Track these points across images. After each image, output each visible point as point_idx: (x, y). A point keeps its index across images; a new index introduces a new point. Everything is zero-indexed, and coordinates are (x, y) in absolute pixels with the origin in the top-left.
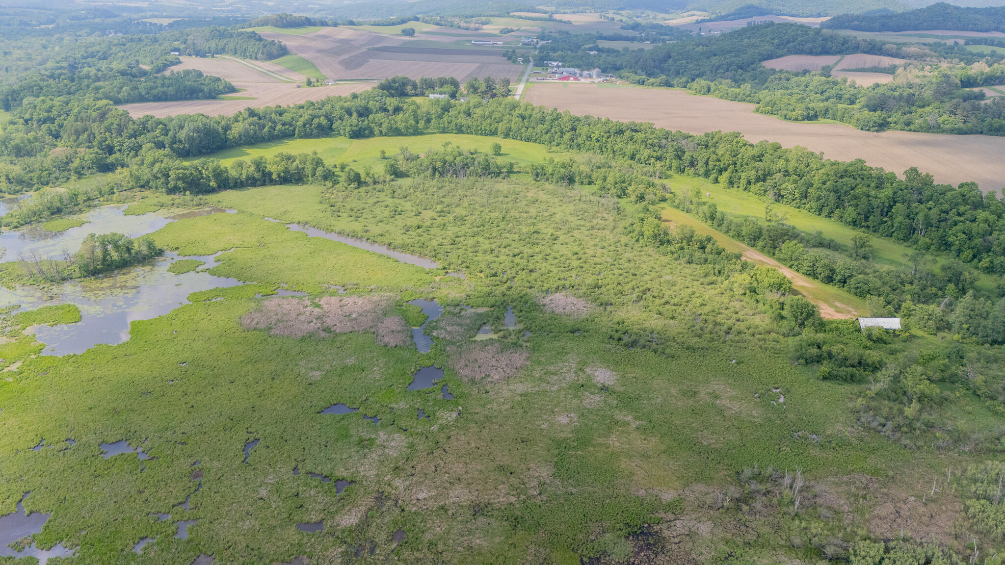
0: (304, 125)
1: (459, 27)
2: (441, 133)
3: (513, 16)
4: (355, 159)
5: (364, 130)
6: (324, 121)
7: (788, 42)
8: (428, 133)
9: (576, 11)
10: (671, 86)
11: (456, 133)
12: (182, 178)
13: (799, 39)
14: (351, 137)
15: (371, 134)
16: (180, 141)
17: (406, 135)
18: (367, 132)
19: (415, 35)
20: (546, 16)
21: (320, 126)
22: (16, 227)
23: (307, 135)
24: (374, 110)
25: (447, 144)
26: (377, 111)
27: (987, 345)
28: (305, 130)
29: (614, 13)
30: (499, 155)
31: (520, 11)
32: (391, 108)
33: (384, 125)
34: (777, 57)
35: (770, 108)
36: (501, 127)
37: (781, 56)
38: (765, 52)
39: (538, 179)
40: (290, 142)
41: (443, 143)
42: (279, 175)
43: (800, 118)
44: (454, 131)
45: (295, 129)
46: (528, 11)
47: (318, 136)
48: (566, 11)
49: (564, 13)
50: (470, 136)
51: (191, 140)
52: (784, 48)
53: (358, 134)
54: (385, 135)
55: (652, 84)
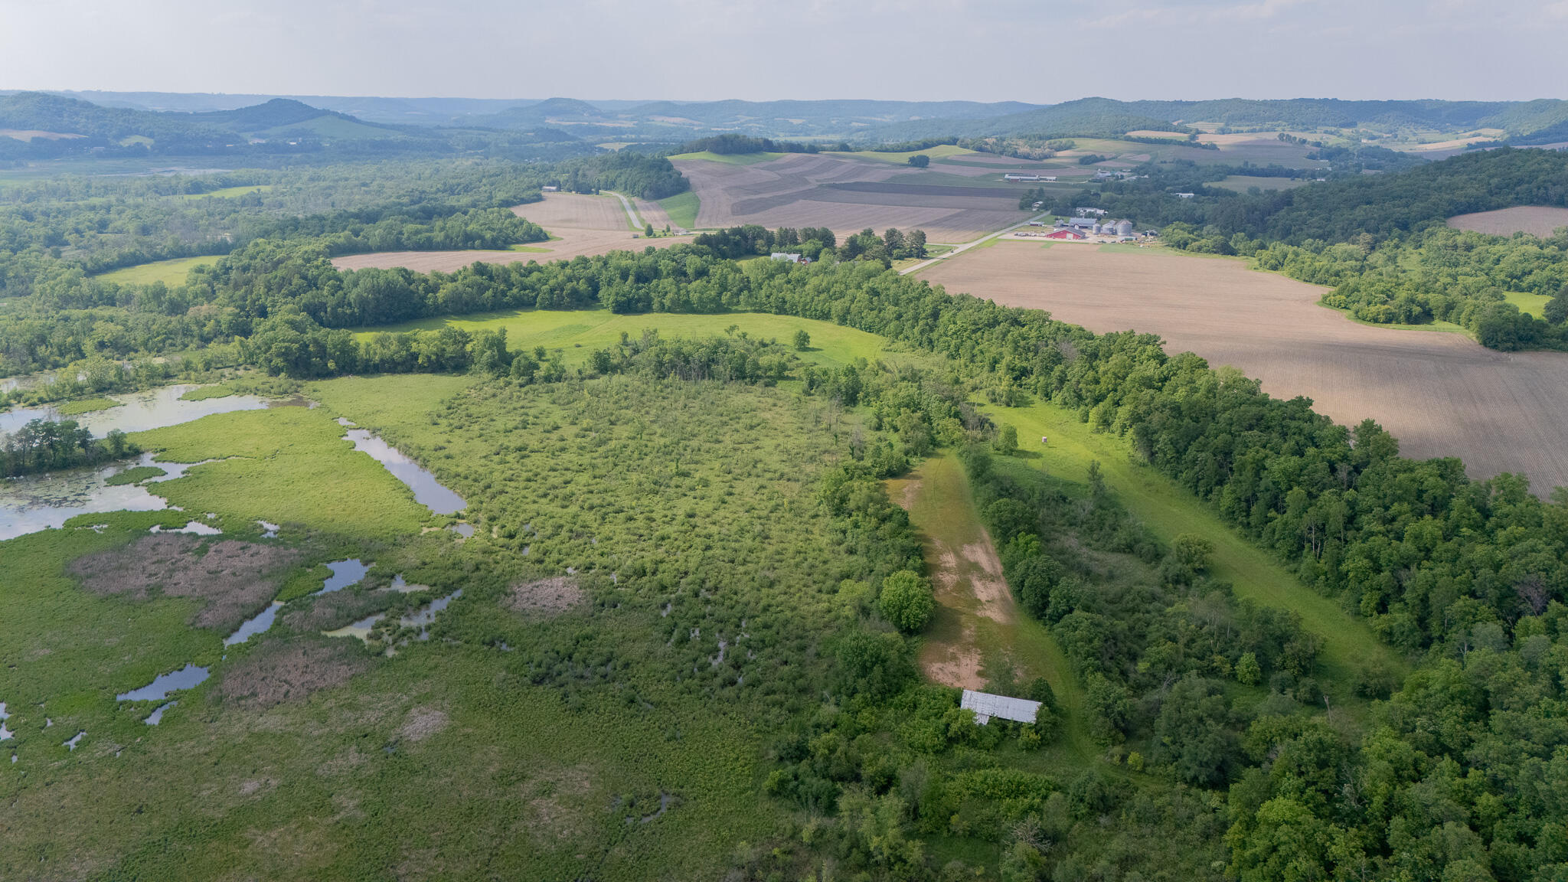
0: (552, 291)
1: (1015, 155)
2: (755, 311)
3: (1129, 139)
4: (580, 343)
5: (638, 300)
6: (582, 286)
7: (1520, 182)
8: (737, 311)
9: (1258, 128)
10: (1233, 253)
11: (776, 313)
12: (283, 354)
13: (1541, 178)
14: (616, 312)
15: (647, 309)
16: (349, 304)
17: (701, 312)
18: (640, 305)
19: (930, 164)
20: (1183, 137)
21: (574, 292)
22: (33, 405)
23: (554, 305)
24: (665, 273)
25: (733, 328)
26: (668, 274)
27: (1181, 786)
28: (552, 298)
29: (1326, 132)
30: (806, 349)
31: (1144, 128)
32: (690, 271)
33: (670, 296)
34: (1489, 209)
35: (1343, 297)
36: (837, 306)
37: (1499, 207)
38: (1463, 199)
39: (813, 392)
40: (524, 314)
41: (728, 328)
42: (429, 357)
43: (1382, 317)
44: (773, 310)
45: (537, 295)
46: (1158, 129)
47: (569, 308)
48: (1240, 129)
49: (1238, 132)
50: (796, 318)
51: (363, 302)
52: (1508, 194)
53: (626, 307)
54: (670, 310)
55: (1199, 249)
